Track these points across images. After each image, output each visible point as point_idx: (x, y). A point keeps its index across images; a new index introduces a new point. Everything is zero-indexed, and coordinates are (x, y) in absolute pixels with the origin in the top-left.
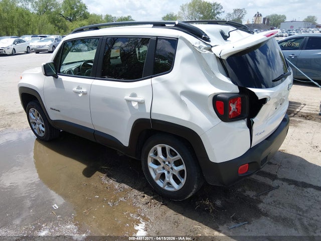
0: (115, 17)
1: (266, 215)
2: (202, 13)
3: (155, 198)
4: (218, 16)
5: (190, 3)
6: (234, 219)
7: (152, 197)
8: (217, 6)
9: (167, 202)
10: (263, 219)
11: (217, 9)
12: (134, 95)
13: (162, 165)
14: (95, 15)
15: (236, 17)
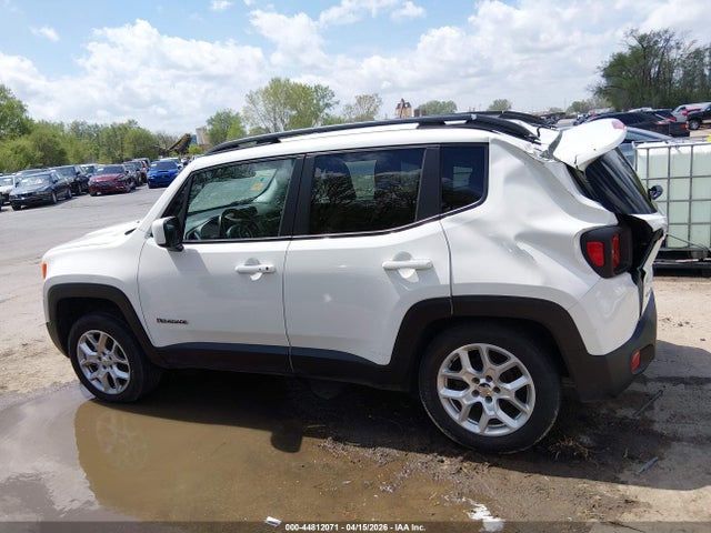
0: (97, 126)
1: (676, 438)
2: (294, 107)
3: (466, 459)
4: (326, 111)
5: (267, 89)
6: (632, 458)
7: (460, 458)
8: (322, 92)
9: (496, 460)
10: (677, 447)
11: (323, 97)
12: (404, 256)
13: (473, 387)
14: (46, 125)
15: (362, 111)
